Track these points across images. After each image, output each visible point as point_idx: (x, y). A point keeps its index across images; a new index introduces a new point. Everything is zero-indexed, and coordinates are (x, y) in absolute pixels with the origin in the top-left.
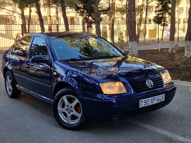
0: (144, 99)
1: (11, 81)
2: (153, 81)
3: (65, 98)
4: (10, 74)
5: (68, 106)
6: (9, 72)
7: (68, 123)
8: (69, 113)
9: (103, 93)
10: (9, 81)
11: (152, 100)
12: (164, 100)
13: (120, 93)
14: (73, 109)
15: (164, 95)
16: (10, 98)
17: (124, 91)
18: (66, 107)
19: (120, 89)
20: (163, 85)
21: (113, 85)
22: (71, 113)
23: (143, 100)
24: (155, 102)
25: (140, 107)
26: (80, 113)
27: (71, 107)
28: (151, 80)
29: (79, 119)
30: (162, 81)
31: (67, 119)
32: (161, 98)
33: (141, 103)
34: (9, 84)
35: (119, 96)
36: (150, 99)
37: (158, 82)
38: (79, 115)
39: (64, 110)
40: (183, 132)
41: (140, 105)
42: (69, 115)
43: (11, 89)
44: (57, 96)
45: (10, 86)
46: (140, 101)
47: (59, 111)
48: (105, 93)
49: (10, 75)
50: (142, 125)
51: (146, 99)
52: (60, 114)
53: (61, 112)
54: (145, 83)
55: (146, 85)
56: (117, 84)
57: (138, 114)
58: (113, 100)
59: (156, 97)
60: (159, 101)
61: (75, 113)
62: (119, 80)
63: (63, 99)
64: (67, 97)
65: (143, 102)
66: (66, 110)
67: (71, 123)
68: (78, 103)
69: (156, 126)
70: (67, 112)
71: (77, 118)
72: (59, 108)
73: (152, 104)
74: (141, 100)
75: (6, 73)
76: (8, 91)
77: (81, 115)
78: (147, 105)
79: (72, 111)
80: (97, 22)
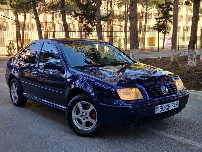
0: (160, 105)
1: (17, 88)
2: (168, 88)
3: (79, 105)
4: (16, 81)
5: (83, 113)
6: (15, 80)
7: (83, 130)
8: (84, 119)
9: (120, 99)
10: (15, 89)
11: (167, 107)
12: (178, 107)
13: (136, 99)
14: (88, 116)
15: (178, 101)
16: (16, 107)
17: (140, 97)
18: (81, 114)
19: (137, 95)
20: (177, 92)
21: (130, 91)
22: (86, 120)
23: (159, 106)
24: (170, 108)
25: (156, 113)
26: (95, 119)
27: (86, 114)
28: (166, 86)
29: (94, 126)
30: (176, 88)
31: (81, 126)
32: (175, 104)
33: (157, 110)
34: (15, 92)
35: (136, 102)
36: (165, 105)
37: (173, 88)
38: (95, 122)
39: (78, 116)
40: (198, 138)
41: (156, 111)
42: (84, 122)
43: (17, 97)
44: (71, 103)
45: (16, 94)
46: (156, 107)
47: (73, 118)
48: (122, 98)
49: (16, 82)
50: (156, 132)
51: (162, 105)
52: (74, 121)
53: (75, 119)
54: (160, 89)
55: (161, 91)
56: (134, 90)
57: (153, 120)
58: (129, 106)
59: (171, 103)
60: (174, 108)
61: (90, 119)
62: (135, 87)
63: (77, 106)
64: (81, 103)
65: (159, 108)
66: (81, 116)
67: (86, 130)
68: (94, 109)
69: (170, 133)
70: (81, 119)
71: (92, 124)
72: (74, 115)
73: (167, 110)
74: (157, 106)
75: (12, 81)
76: (13, 99)
77: (96, 121)
78: (162, 111)
79: (87, 118)
80: (99, 29)
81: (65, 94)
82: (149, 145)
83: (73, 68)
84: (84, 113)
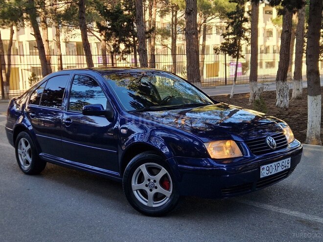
0: (266, 164)
1: (29, 146)
2: (275, 139)
3: (143, 168)
4: (28, 135)
5: (149, 180)
6: (26, 133)
7: (150, 206)
8: (151, 190)
9: (210, 157)
10: (25, 148)
11: (276, 167)
12: (289, 167)
13: (233, 157)
14: (157, 184)
15: (290, 159)
16: (28, 176)
17: (238, 153)
18: (146, 182)
19: (232, 150)
20: (287, 145)
21: (222, 144)
22: (155, 191)
23: (265, 166)
24: (280, 170)
25: (261, 177)
26: (168, 189)
27: (155, 181)
28: (272, 137)
29: (168, 199)
30: (286, 139)
31: (147, 200)
32: (286, 163)
33: (263, 172)
34: (26, 153)
35: (231, 162)
36: (273, 164)
37: (281, 140)
38: (168, 194)
39: (142, 186)
41: (261, 173)
42: (151, 194)
43: (30, 160)
44: (131, 166)
45: (28, 155)
46: (261, 168)
47: (134, 188)
48: (212, 157)
49: (27, 138)
51: (269, 165)
52: (135, 193)
53: (136, 191)
54: (265, 141)
55: (266, 144)
56: (228, 143)
57: (257, 187)
58: (223, 167)
59: (280, 162)
60: (285, 169)
61: (160, 190)
62: (230, 138)
63: (140, 170)
64: (146, 166)
65: (265, 169)
66: (147, 186)
67: (154, 206)
68: (166, 174)
70: (147, 189)
71: (164, 196)
72: (135, 185)
73: (276, 172)
74: (263, 167)
75: (19, 135)
76: (22, 163)
77: (171, 192)
78: (269, 174)
79: (156, 188)
80: (142, 52)
81: (117, 153)
82: (254, 225)
83: (128, 112)
84: (152, 181)
